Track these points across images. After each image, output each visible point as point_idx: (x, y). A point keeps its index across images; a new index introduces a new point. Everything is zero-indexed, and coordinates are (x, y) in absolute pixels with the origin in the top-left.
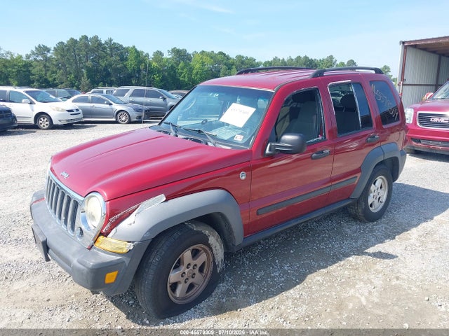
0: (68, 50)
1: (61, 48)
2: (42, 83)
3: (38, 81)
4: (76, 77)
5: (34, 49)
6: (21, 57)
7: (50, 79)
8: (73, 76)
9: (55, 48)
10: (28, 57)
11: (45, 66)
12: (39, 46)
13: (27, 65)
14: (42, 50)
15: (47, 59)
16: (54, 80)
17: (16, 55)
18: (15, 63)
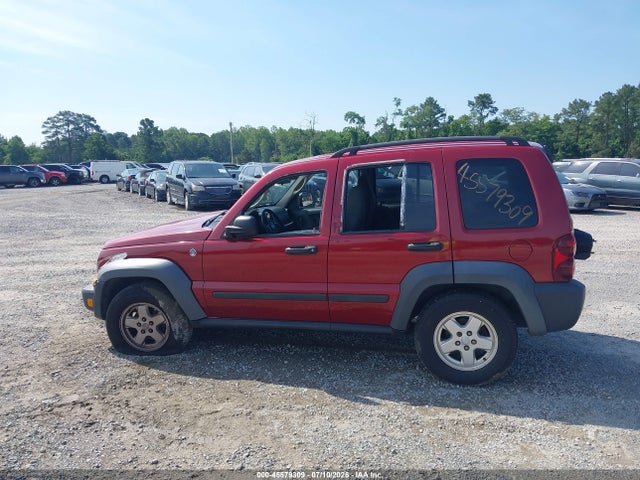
0: (617, 103)
1: (609, 102)
2: (567, 152)
3: (563, 149)
4: (622, 142)
5: (567, 107)
6: (547, 118)
7: (581, 146)
8: (618, 140)
9: (597, 102)
10: (557, 117)
11: (578, 129)
12: (575, 102)
13: (555, 129)
14: (579, 106)
15: (584, 119)
16: (587, 147)
17: (542, 116)
18: (538, 127)
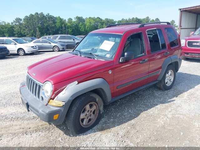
0: (30, 19)
1: (27, 19)
2: (19, 35)
3: (17, 34)
4: (34, 32)
5: (15, 20)
6: (9, 24)
7: (23, 33)
8: (32, 31)
9: (24, 19)
10: (12, 23)
11: (20, 27)
12: (17, 18)
13: (12, 27)
14: (18, 20)
15: (21, 24)
16: (25, 33)
17: (7, 23)
18: (7, 26)
